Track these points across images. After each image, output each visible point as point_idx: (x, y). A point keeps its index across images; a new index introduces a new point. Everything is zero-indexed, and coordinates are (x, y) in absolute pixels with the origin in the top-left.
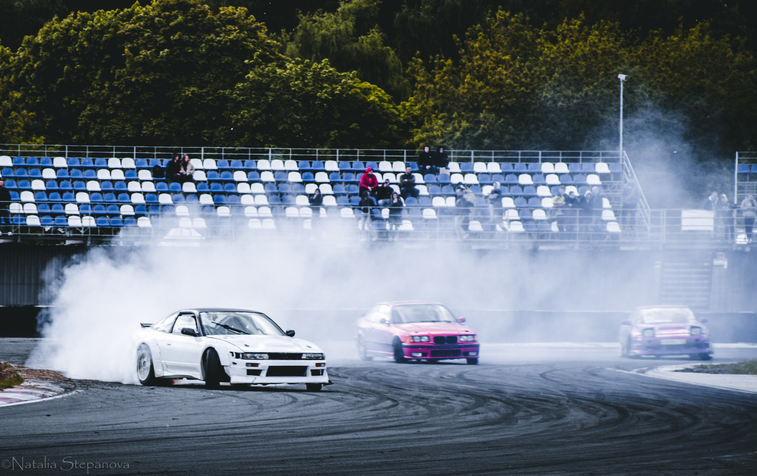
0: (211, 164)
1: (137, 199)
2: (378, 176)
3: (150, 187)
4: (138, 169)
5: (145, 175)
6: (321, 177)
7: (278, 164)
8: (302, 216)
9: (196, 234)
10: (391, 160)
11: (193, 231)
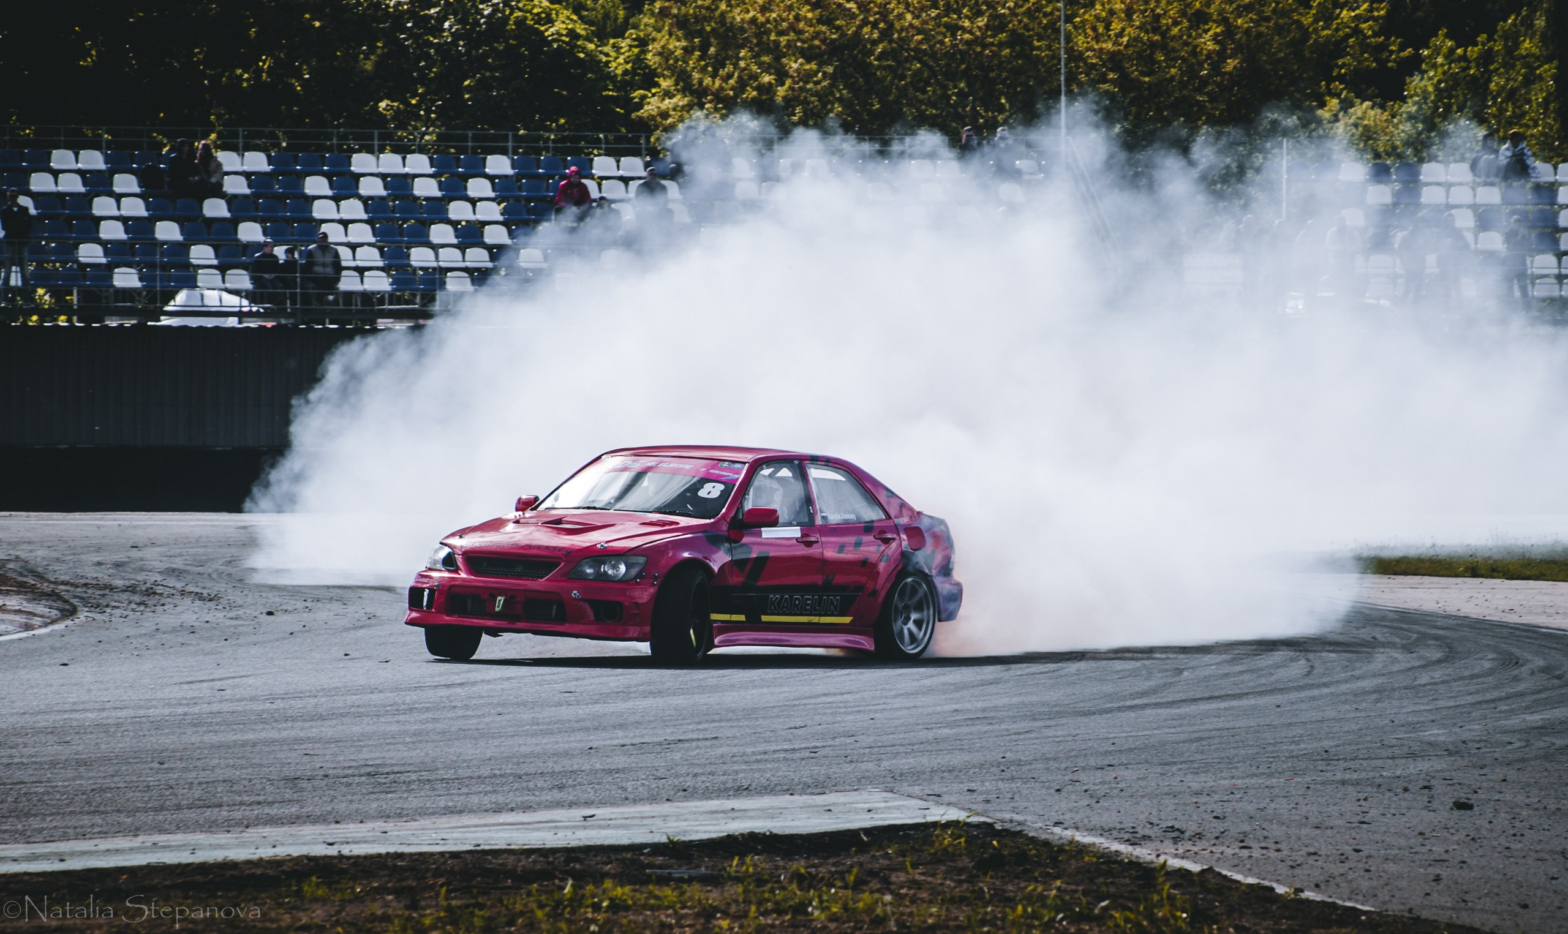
0: (258, 162)
1: (112, 231)
2: (591, 185)
3: (136, 208)
4: (112, 172)
5: (125, 183)
6: (478, 187)
7: (390, 163)
8: (442, 264)
9: (232, 301)
10: (617, 153)
11: (225, 295)
